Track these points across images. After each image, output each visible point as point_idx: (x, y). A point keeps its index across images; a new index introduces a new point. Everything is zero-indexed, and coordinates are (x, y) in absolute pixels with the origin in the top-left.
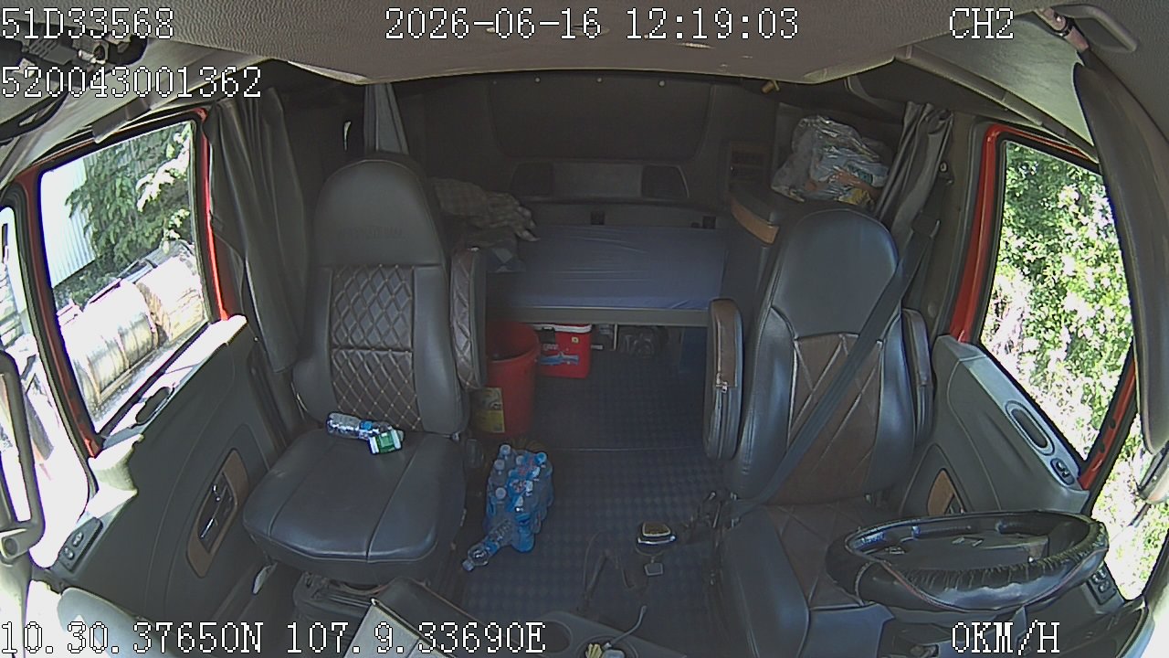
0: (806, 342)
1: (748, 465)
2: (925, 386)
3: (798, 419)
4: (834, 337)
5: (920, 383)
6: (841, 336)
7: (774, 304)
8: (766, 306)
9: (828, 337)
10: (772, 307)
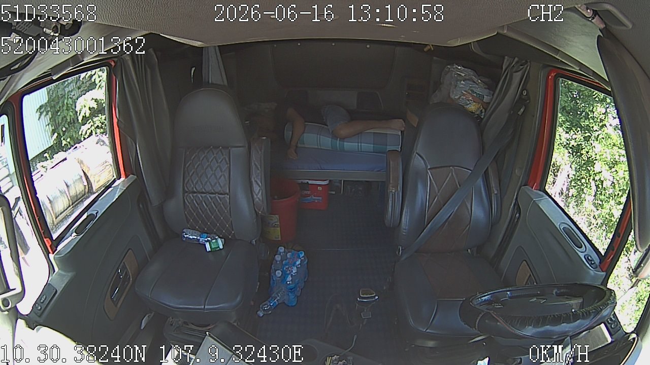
0: (434, 170)
1: (405, 229)
2: (496, 194)
3: (431, 208)
4: (448, 168)
5: (494, 193)
6: (451, 168)
7: (417, 151)
8: (414, 152)
9: (445, 168)
10: (417, 153)
